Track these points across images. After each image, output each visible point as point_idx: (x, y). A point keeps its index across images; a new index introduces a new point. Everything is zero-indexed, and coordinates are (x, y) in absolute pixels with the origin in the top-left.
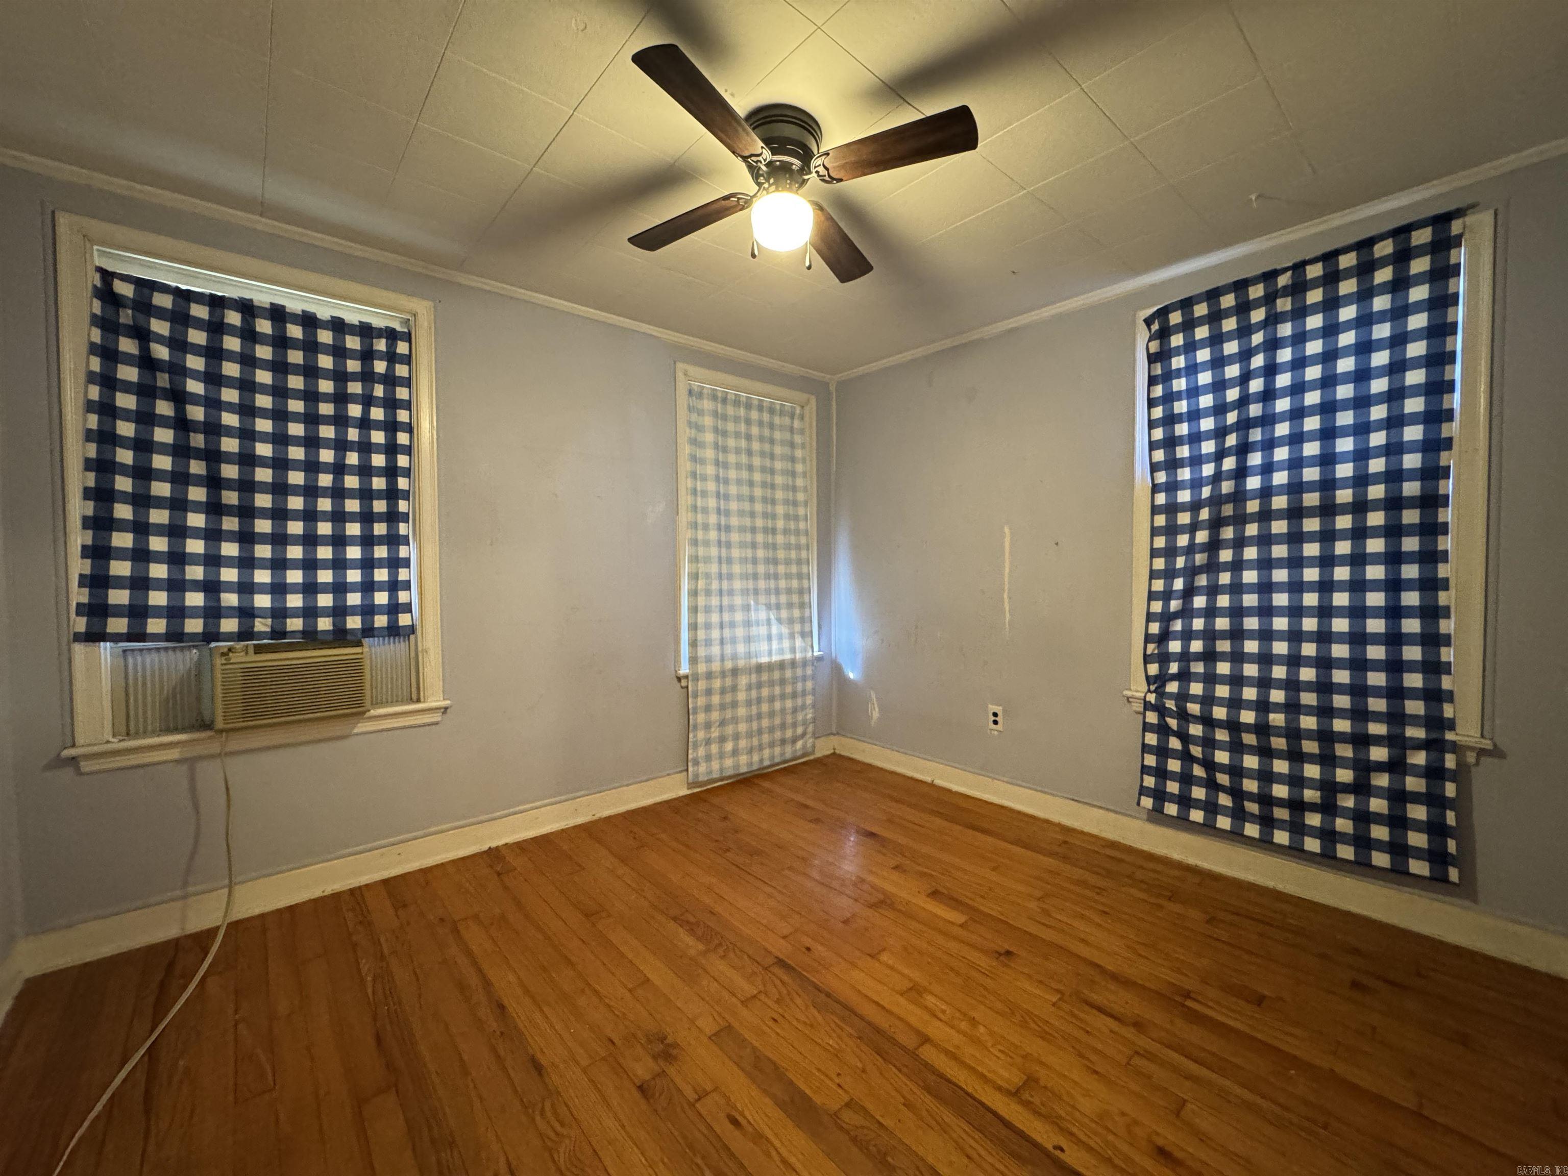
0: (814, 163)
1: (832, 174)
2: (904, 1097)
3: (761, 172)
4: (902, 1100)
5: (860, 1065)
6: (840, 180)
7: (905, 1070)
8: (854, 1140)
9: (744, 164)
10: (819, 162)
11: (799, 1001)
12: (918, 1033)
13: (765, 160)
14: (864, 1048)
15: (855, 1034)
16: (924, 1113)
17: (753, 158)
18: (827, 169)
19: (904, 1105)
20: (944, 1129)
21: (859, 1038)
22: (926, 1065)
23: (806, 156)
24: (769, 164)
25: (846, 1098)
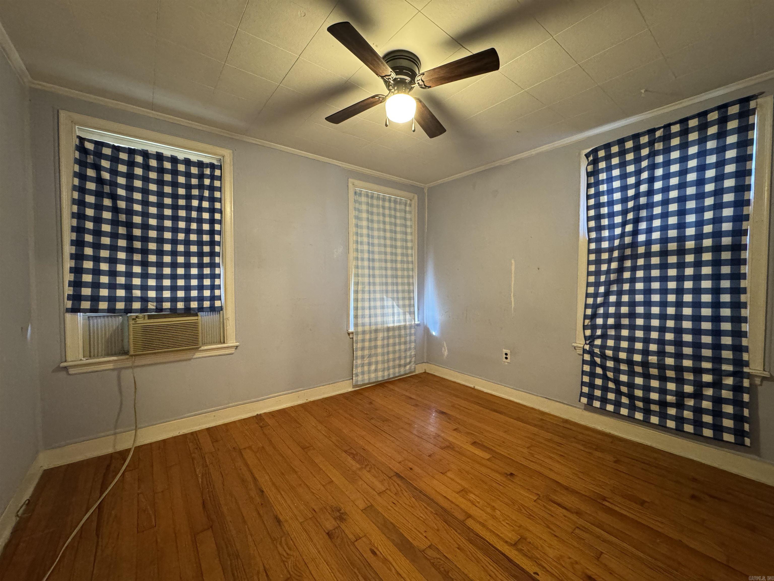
0: (418, 78)
1: (426, 84)
2: (457, 544)
3: (390, 84)
4: (457, 546)
5: (436, 528)
6: (430, 87)
7: (459, 531)
8: (433, 564)
9: (382, 80)
10: (419, 78)
11: (406, 494)
12: (466, 513)
13: (392, 78)
14: (438, 519)
15: (434, 512)
16: (469, 553)
17: (387, 77)
18: (423, 81)
19: (458, 548)
20: (478, 561)
21: (436, 514)
22: (469, 528)
23: (413, 75)
24: (395, 80)
25: (429, 544)
